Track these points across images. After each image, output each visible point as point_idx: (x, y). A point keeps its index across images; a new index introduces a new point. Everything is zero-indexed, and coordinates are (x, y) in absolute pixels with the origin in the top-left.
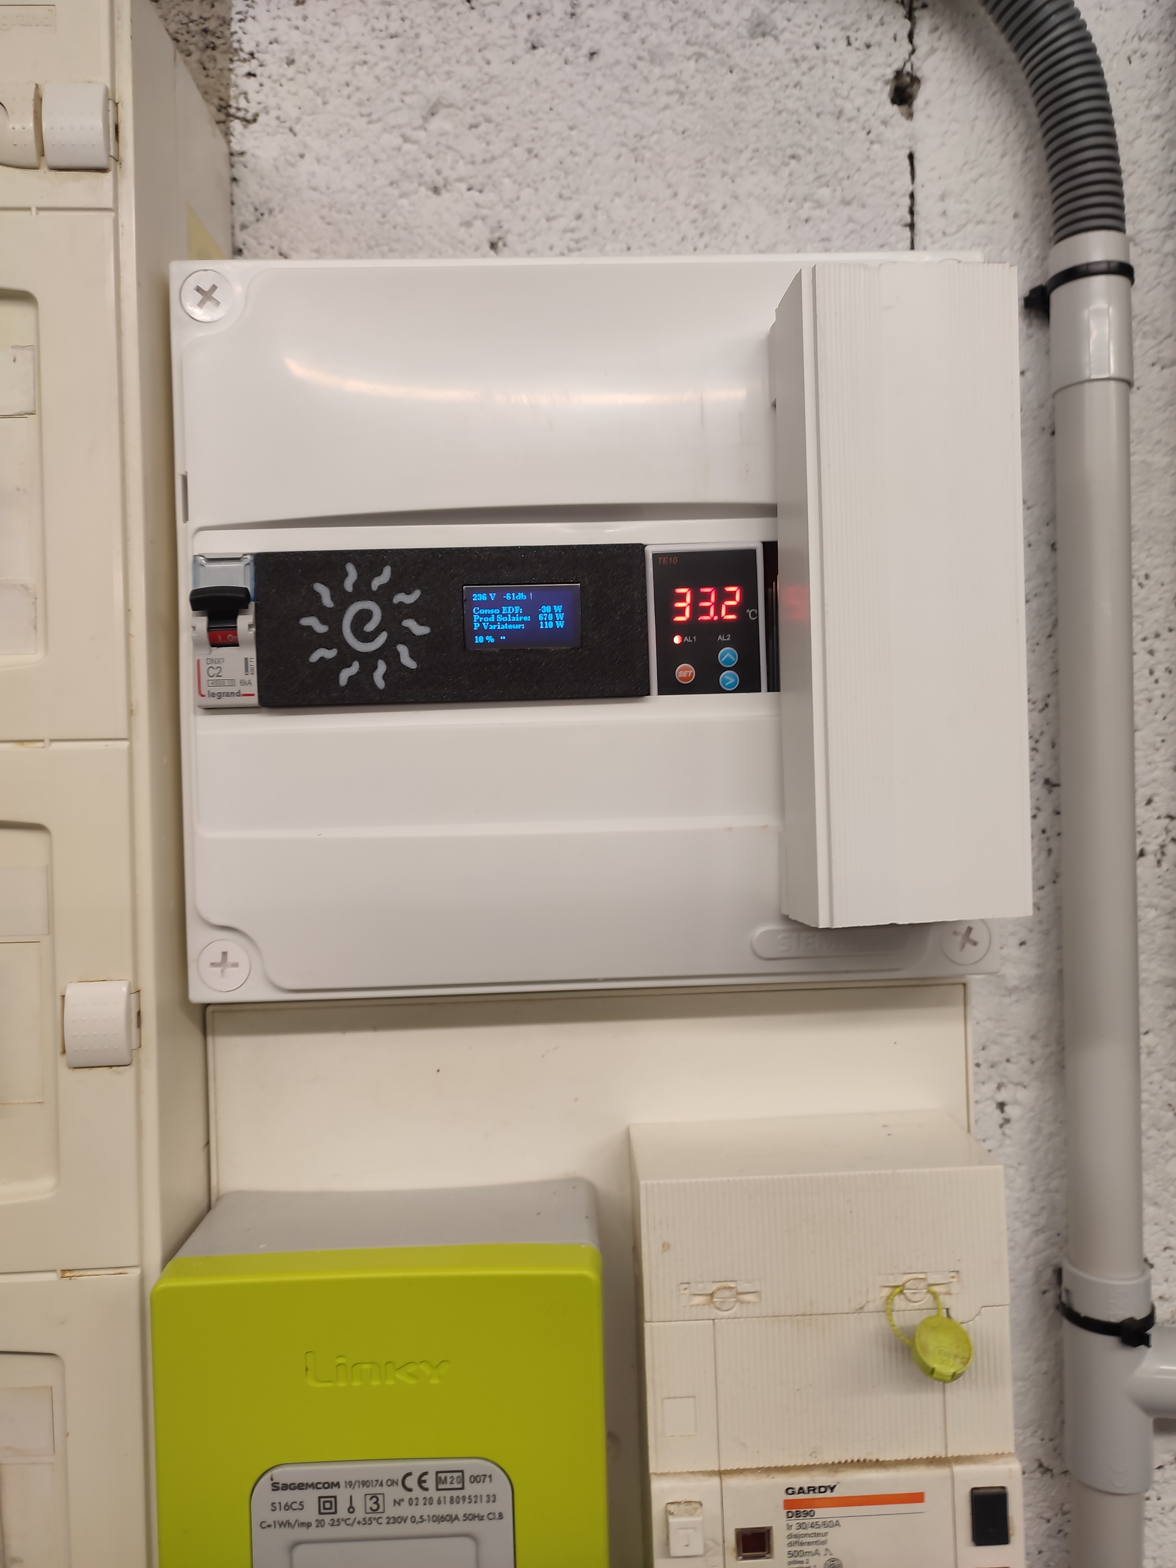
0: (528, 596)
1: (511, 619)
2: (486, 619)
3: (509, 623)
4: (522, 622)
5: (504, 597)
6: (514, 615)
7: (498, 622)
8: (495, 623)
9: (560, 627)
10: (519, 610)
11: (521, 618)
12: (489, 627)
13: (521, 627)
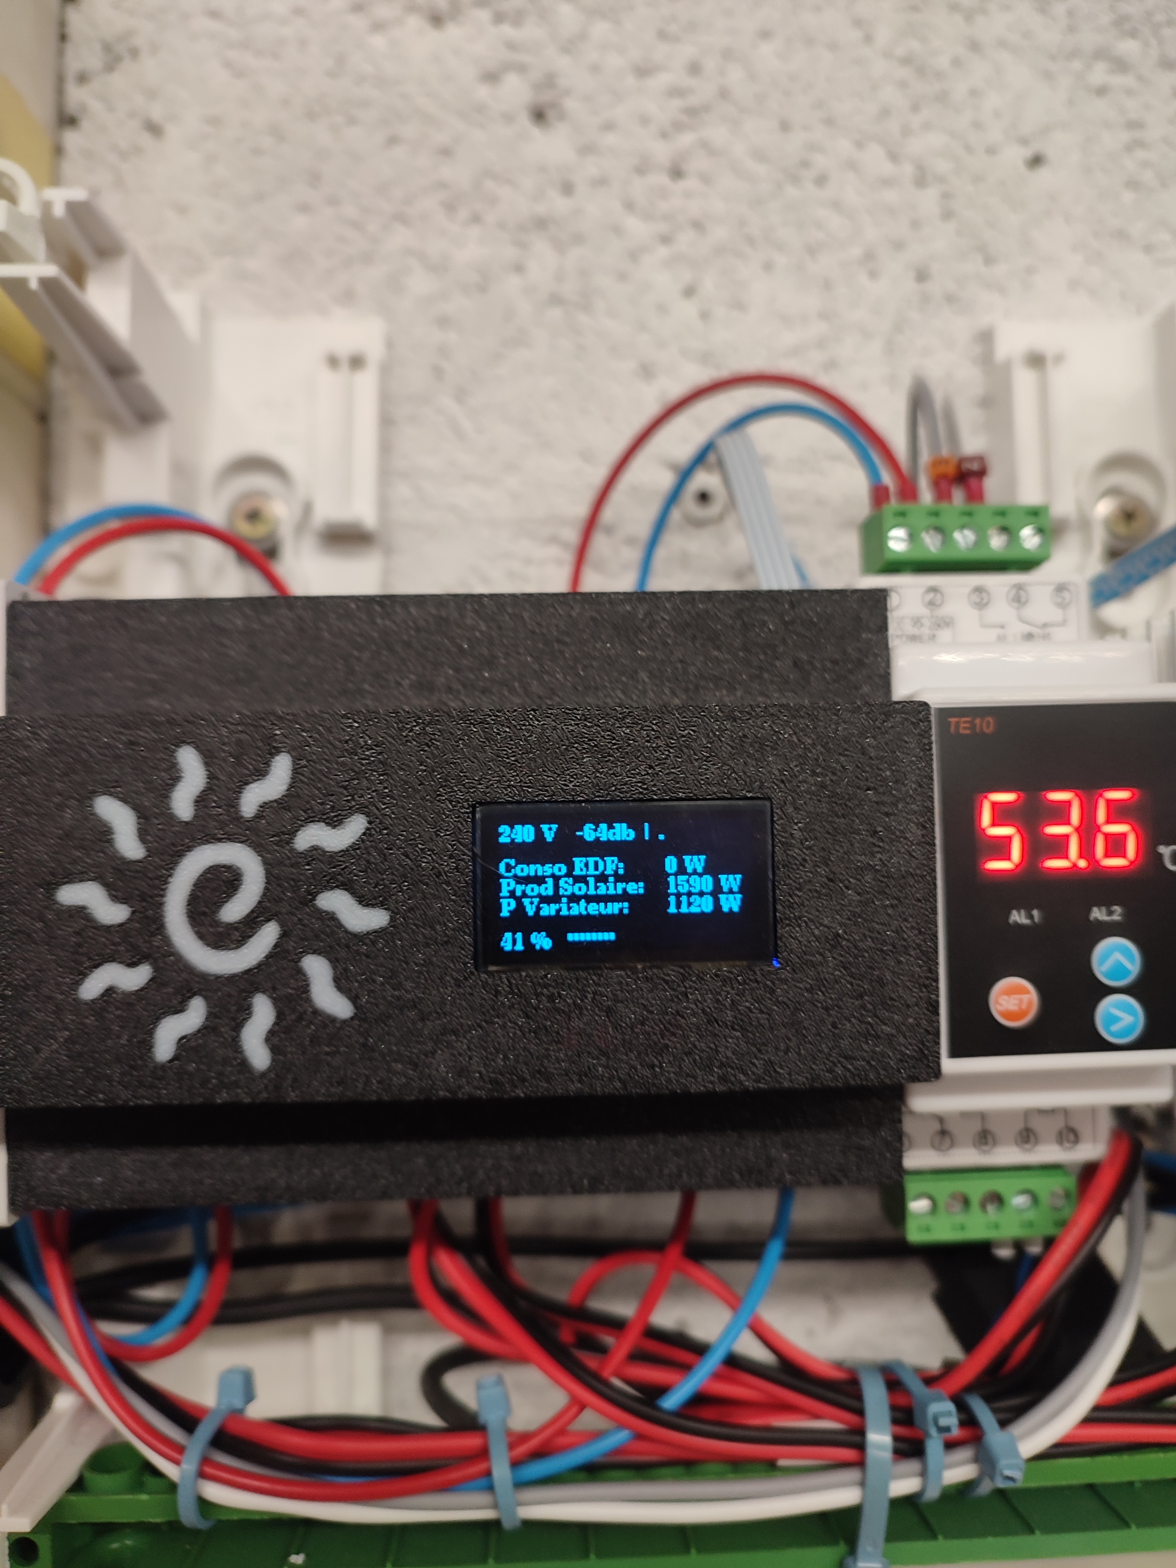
0: (640, 833)
1: (596, 888)
2: (533, 889)
3: (589, 899)
4: (625, 896)
5: (578, 833)
6: (602, 878)
7: (564, 896)
8: (555, 898)
10: (617, 865)
11: (620, 886)
12: (538, 909)
13: (621, 910)
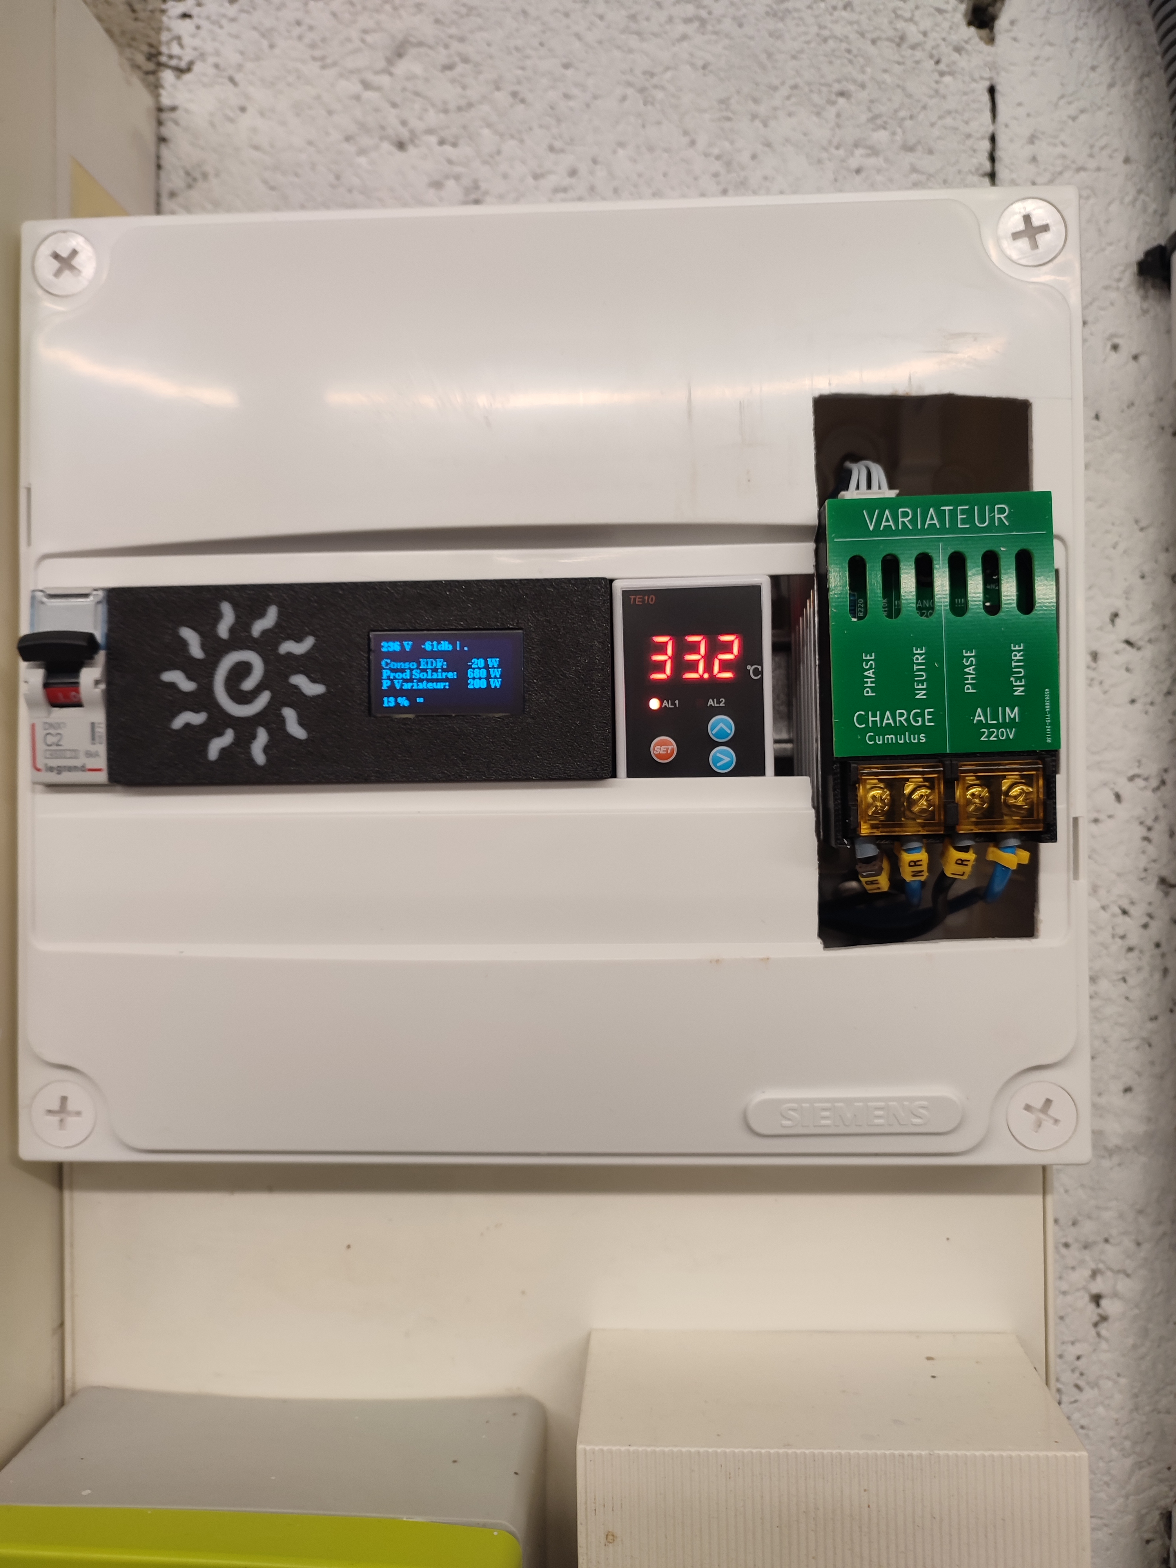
0: (455, 646)
1: (432, 675)
2: (399, 675)
3: (429, 681)
4: (446, 680)
5: (423, 647)
6: (435, 670)
7: (415, 679)
8: (411, 680)
9: (496, 687)
10: (443, 663)
11: (444, 674)
12: (402, 685)
13: (445, 686)
